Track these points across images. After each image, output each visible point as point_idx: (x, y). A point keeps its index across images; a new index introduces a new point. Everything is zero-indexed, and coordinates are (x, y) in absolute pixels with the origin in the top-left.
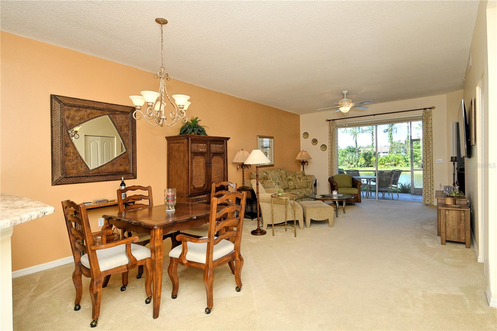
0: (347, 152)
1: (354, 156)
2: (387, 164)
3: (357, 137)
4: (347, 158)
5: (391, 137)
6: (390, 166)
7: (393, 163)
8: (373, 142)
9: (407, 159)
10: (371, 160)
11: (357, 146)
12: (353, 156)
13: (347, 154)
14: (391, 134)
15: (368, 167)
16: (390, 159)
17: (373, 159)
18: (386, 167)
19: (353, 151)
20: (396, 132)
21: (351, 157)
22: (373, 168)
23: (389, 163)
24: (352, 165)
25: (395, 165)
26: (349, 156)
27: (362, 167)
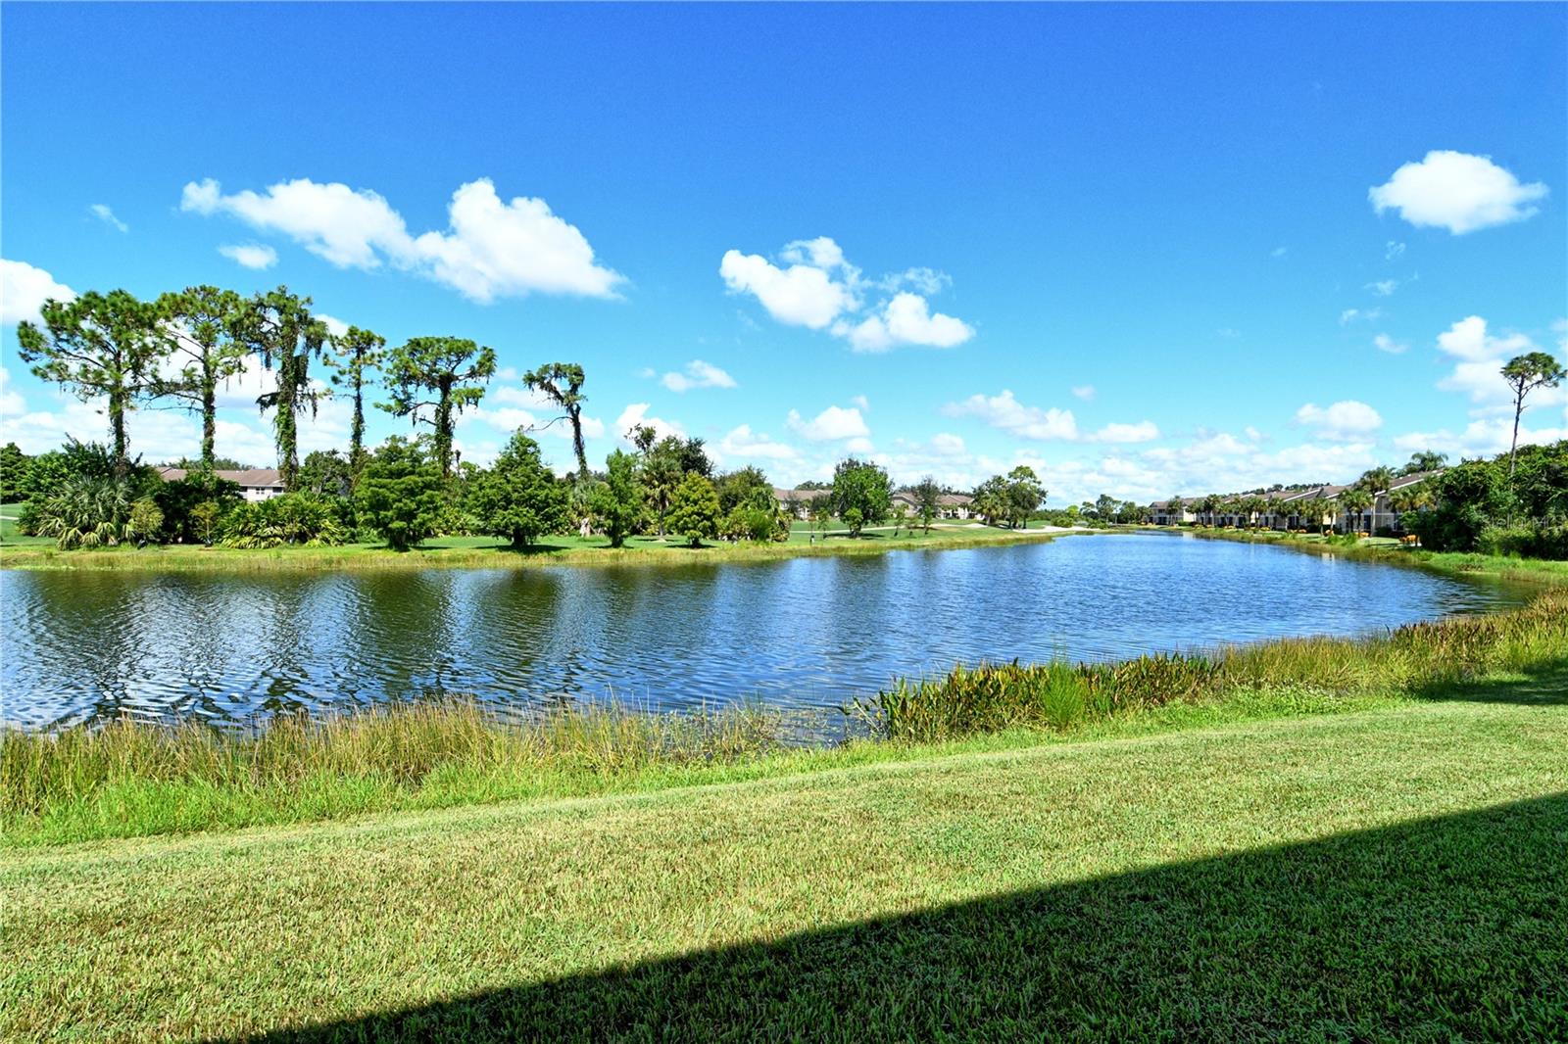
0: (65, 470)
1: (105, 491)
2: (268, 531)
3: (125, 410)
4: (61, 499)
5: (287, 426)
6: (278, 539)
7: (293, 528)
8: (212, 439)
10: (194, 513)
11: (121, 448)
12: (98, 491)
13: (65, 483)
14: (290, 414)
15: (182, 543)
16: (280, 512)
17: (206, 509)
18: (263, 544)
19: (98, 471)
20: (314, 410)
21: (85, 497)
22: (202, 546)
23: (278, 530)
24: (92, 536)
25: (302, 538)
26: (72, 491)
27: (143, 545)
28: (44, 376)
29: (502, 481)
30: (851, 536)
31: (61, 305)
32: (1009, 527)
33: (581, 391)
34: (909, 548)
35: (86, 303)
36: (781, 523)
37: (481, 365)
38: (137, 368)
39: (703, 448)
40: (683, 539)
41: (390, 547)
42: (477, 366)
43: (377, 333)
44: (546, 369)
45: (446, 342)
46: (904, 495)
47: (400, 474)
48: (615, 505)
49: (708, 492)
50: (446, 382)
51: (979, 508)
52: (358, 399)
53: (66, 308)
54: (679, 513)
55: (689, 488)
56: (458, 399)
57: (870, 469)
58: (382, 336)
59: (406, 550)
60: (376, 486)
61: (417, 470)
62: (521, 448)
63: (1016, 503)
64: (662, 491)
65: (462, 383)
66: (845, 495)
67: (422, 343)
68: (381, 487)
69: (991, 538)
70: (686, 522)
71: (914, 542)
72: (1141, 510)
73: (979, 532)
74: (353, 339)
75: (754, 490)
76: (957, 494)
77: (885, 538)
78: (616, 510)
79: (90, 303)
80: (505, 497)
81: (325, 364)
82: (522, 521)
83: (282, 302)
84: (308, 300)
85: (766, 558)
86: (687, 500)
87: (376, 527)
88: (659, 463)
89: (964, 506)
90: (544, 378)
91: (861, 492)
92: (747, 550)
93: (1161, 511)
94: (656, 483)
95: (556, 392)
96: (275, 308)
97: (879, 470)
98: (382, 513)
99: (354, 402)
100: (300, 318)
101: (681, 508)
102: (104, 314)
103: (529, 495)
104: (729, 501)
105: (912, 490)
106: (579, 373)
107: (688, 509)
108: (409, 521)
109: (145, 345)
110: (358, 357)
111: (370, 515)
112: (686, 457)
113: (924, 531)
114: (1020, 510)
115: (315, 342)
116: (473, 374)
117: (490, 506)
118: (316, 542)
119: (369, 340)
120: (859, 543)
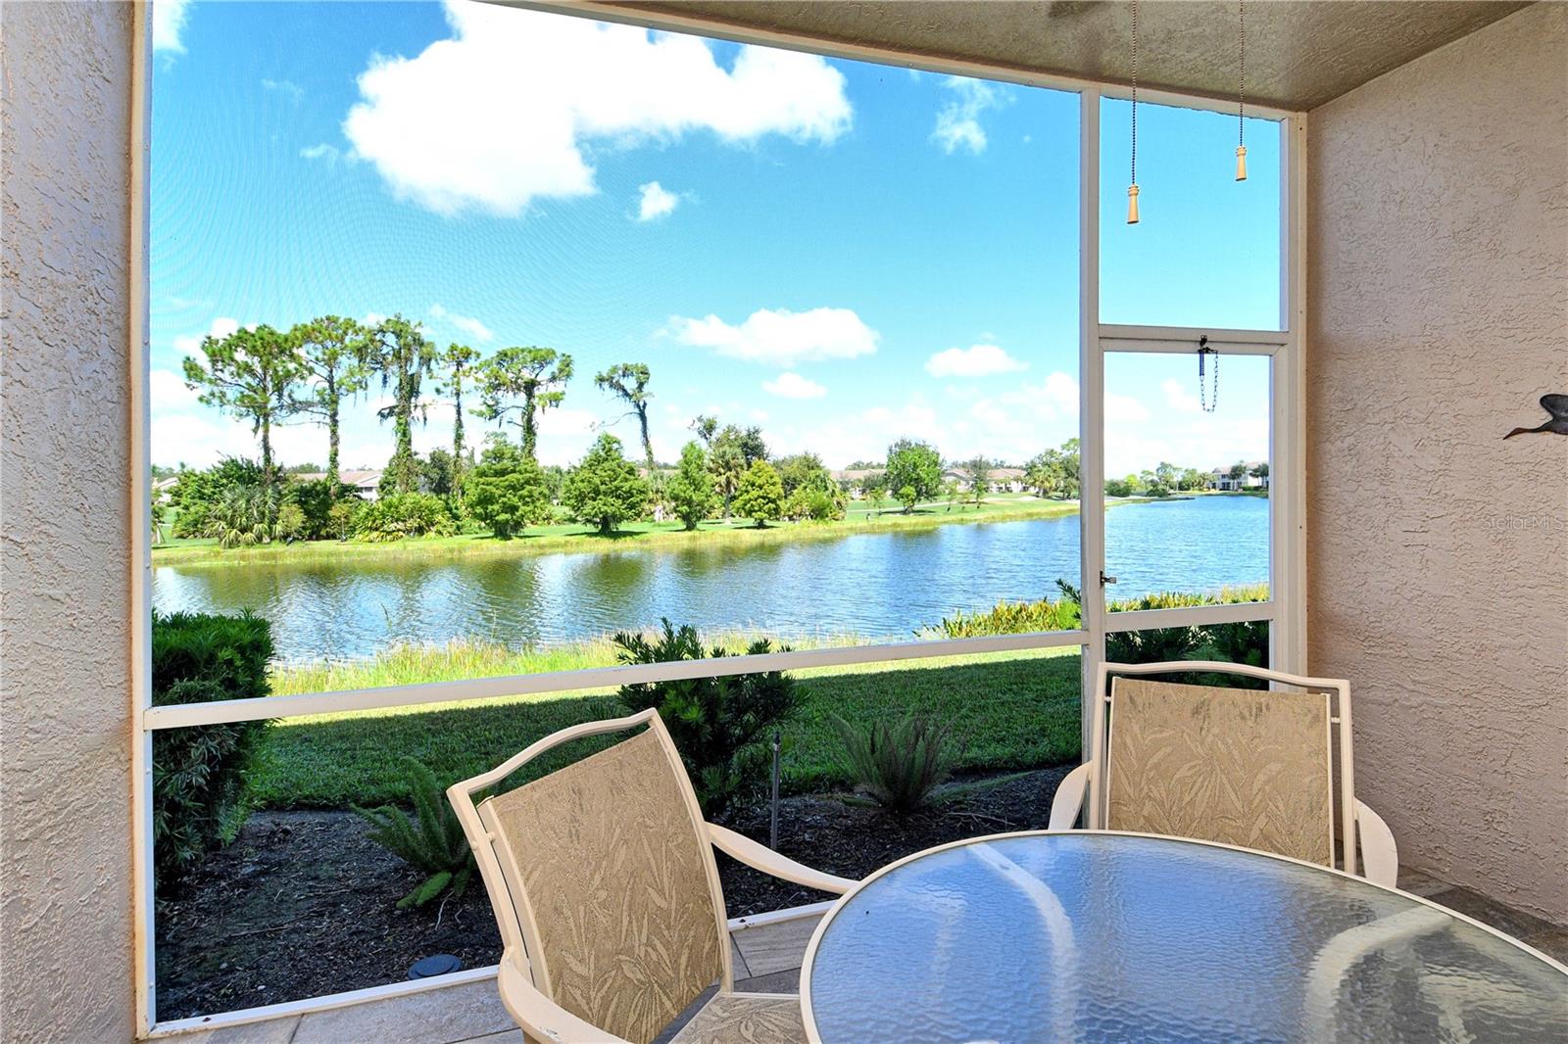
0: (225, 481)
1: (257, 499)
2: (393, 526)
3: (272, 427)
4: (222, 505)
5: (404, 434)
6: (401, 533)
7: (413, 523)
8: (337, 450)
9: (456, 508)
10: (331, 513)
11: (268, 460)
12: (252, 497)
13: (226, 492)
14: (407, 424)
15: (318, 539)
16: (402, 509)
17: (337, 510)
19: (252, 480)
20: (425, 419)
21: (242, 503)
22: (337, 542)
23: (400, 525)
24: (249, 536)
25: (420, 531)
26: (232, 497)
27: (291, 542)
28: (208, 402)
29: (591, 475)
30: (904, 512)
31: (218, 341)
32: (1063, 499)
33: (646, 388)
34: (962, 522)
35: (239, 338)
36: (838, 503)
37: (561, 371)
38: (279, 390)
39: (760, 435)
40: (751, 522)
41: (496, 536)
42: (557, 372)
43: (473, 348)
44: (615, 369)
45: (530, 352)
46: (955, 471)
47: (502, 473)
48: (689, 493)
49: (772, 477)
50: (530, 387)
51: (1032, 481)
52: (458, 406)
53: (221, 342)
54: (746, 497)
55: (755, 474)
56: (542, 402)
57: (922, 449)
58: (479, 351)
59: (510, 538)
60: (483, 484)
61: (517, 469)
62: (607, 446)
63: (1070, 474)
64: (728, 478)
65: (545, 387)
66: (898, 475)
67: (509, 354)
68: (488, 485)
69: (1043, 510)
70: (752, 506)
71: (966, 516)
72: (1204, 477)
73: (1032, 504)
74: (454, 355)
75: (812, 474)
76: (1009, 467)
77: (938, 514)
78: (691, 497)
79: (242, 338)
80: (594, 489)
81: (431, 378)
82: (610, 510)
83: (400, 327)
84: (420, 324)
85: (827, 535)
86: (753, 485)
87: (484, 520)
88: (725, 452)
89: (1017, 479)
90: (613, 378)
91: (914, 469)
92: (808, 528)
93: (1224, 476)
94: (722, 471)
95: (624, 390)
96: (393, 333)
97: (931, 449)
98: (490, 507)
99: (454, 410)
100: (414, 340)
101: (747, 492)
102: (254, 347)
103: (616, 487)
104: (790, 484)
105: (964, 465)
106: (645, 373)
107: (754, 493)
108: (513, 514)
109: (289, 371)
110: (458, 370)
111: (479, 510)
112: (745, 445)
113: (976, 505)
114: (1074, 481)
115: (426, 361)
116: (553, 379)
117: (581, 498)
118: (432, 534)
119: (467, 355)
120: (912, 519)
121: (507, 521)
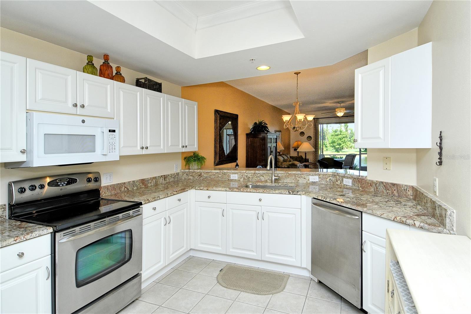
9: (326, 144)
121: (338, 148)
